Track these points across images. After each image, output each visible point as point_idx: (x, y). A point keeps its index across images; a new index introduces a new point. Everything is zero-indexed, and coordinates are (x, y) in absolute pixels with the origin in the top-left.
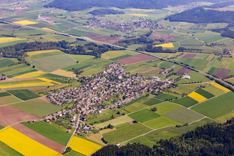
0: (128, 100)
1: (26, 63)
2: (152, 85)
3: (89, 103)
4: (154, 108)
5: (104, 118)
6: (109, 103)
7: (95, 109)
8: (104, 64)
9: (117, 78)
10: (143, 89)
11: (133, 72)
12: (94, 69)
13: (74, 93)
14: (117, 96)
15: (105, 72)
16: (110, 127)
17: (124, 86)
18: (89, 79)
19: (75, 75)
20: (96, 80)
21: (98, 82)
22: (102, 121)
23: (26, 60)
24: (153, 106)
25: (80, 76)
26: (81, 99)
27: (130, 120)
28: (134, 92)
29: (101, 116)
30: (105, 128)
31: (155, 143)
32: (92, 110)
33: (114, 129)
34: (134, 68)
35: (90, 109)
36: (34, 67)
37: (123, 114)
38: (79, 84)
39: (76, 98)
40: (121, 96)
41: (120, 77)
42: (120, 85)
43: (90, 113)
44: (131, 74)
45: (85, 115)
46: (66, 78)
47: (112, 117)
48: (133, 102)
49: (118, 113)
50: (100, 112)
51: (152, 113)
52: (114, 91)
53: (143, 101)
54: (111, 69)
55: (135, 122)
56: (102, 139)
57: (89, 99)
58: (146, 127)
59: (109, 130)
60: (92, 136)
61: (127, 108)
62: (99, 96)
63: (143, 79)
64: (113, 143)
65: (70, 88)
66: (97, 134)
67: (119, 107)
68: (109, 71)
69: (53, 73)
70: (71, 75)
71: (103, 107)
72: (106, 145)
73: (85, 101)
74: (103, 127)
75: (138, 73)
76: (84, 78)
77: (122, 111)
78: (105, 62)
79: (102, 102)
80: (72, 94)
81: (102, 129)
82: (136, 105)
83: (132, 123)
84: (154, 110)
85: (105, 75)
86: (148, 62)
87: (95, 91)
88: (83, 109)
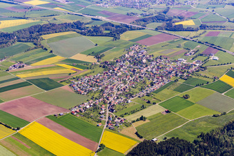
0: (157, 87)
1: (42, 47)
2: (179, 68)
3: (115, 91)
4: (186, 95)
5: (134, 109)
6: (136, 90)
7: (124, 98)
8: (125, 46)
9: (141, 62)
10: (170, 73)
11: (156, 54)
12: (115, 53)
13: (98, 81)
14: (144, 82)
15: (127, 55)
16: (142, 118)
17: (149, 70)
18: (112, 64)
19: (96, 60)
20: (118, 64)
21: (122, 66)
22: (133, 112)
23: (42, 44)
24: (185, 93)
25: (102, 61)
26: (106, 88)
27: (163, 110)
28: (161, 77)
29: (131, 105)
30: (137, 120)
31: (195, 137)
32: (120, 100)
33: (147, 121)
34: (156, 49)
35: (118, 98)
36: (51, 52)
37: (154, 103)
38: (102, 69)
39: (100, 86)
40: (148, 83)
41: (144, 61)
42: (145, 69)
43: (119, 103)
44: (155, 56)
45: (114, 105)
46: (87, 63)
47: (143, 107)
48: (162, 88)
49: (149, 102)
50: (129, 101)
51: (184, 101)
52: (140, 77)
53: (172, 87)
54: (133, 52)
55: (167, 112)
56: (136, 133)
57: (115, 87)
58: (180, 118)
59: (141, 123)
60: (125, 130)
61: (157, 96)
62: (125, 82)
63: (169, 62)
64: (148, 138)
65: (93, 74)
66: (130, 128)
67: (148, 95)
68: (132, 54)
69: (72, 58)
70: (92, 59)
71: (131, 96)
72: (142, 140)
73: (112, 89)
74: (135, 119)
75: (162, 55)
76: (106, 62)
77: (152, 100)
78: (125, 43)
79: (130, 90)
80: (96, 82)
81: (134, 122)
82: (165, 91)
83: (165, 114)
84: (186, 97)
85: (127, 59)
86: (170, 43)
87: (120, 77)
88: (111, 99)
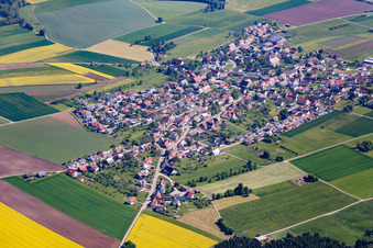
0: (294, 121)
1: (20, 22)
2: (361, 80)
3: (186, 129)
4: (365, 143)
5: (226, 170)
6: (241, 128)
7: (203, 145)
8: (232, 25)
9: (265, 64)
10: (336, 91)
11: (310, 46)
12: (204, 40)
13: (148, 103)
14: (265, 111)
15: (233, 47)
16: (240, 191)
17: (284, 83)
18: (191, 66)
19: (151, 56)
20: (207, 68)
21: (214, 72)
22: (221, 177)
23: (21, 16)
24: (361, 139)
25: (166, 57)
26: (166, 119)
27: (297, 174)
28: (312, 100)
29: (217, 162)
30: (228, 194)
31: (361, 235)
32: (193, 148)
33: (252, 197)
34: (313, 35)
35: (189, 144)
36: (42, 33)
37: (279, 159)
38: (162, 77)
39: (151, 116)
40: (274, 112)
41: (275, 61)
42: (272, 81)
43: (189, 156)
44: (306, 51)
45: (175, 159)
46: (127, 63)
47: (249, 167)
48: (307, 125)
49: (266, 156)
50: (216, 151)
51: (358, 157)
52: (256, 98)
53: (334, 125)
54: (251, 39)
55: (308, 179)
56: (219, 224)
57: (187, 119)
58: (339, 194)
59: (238, 200)
60: (193, 216)
61: (291, 143)
62: (214, 109)
63: (340, 66)
64: (248, 233)
65: (138, 89)
66: (205, 211)
67: (267, 140)
68: (246, 43)
69: (93, 49)
70: (142, 54)
71: (224, 140)
72: (228, 238)
73: (177, 123)
74: (223, 191)
75: (325, 48)
76: (175, 62)
77: (275, 152)
79: (223, 126)
80: (143, 106)
81: (218, 197)
82: (314, 134)
83: (301, 183)
84: (364, 148)
85: (232, 55)
86: (356, 20)
87: (204, 96)
88: (171, 145)
